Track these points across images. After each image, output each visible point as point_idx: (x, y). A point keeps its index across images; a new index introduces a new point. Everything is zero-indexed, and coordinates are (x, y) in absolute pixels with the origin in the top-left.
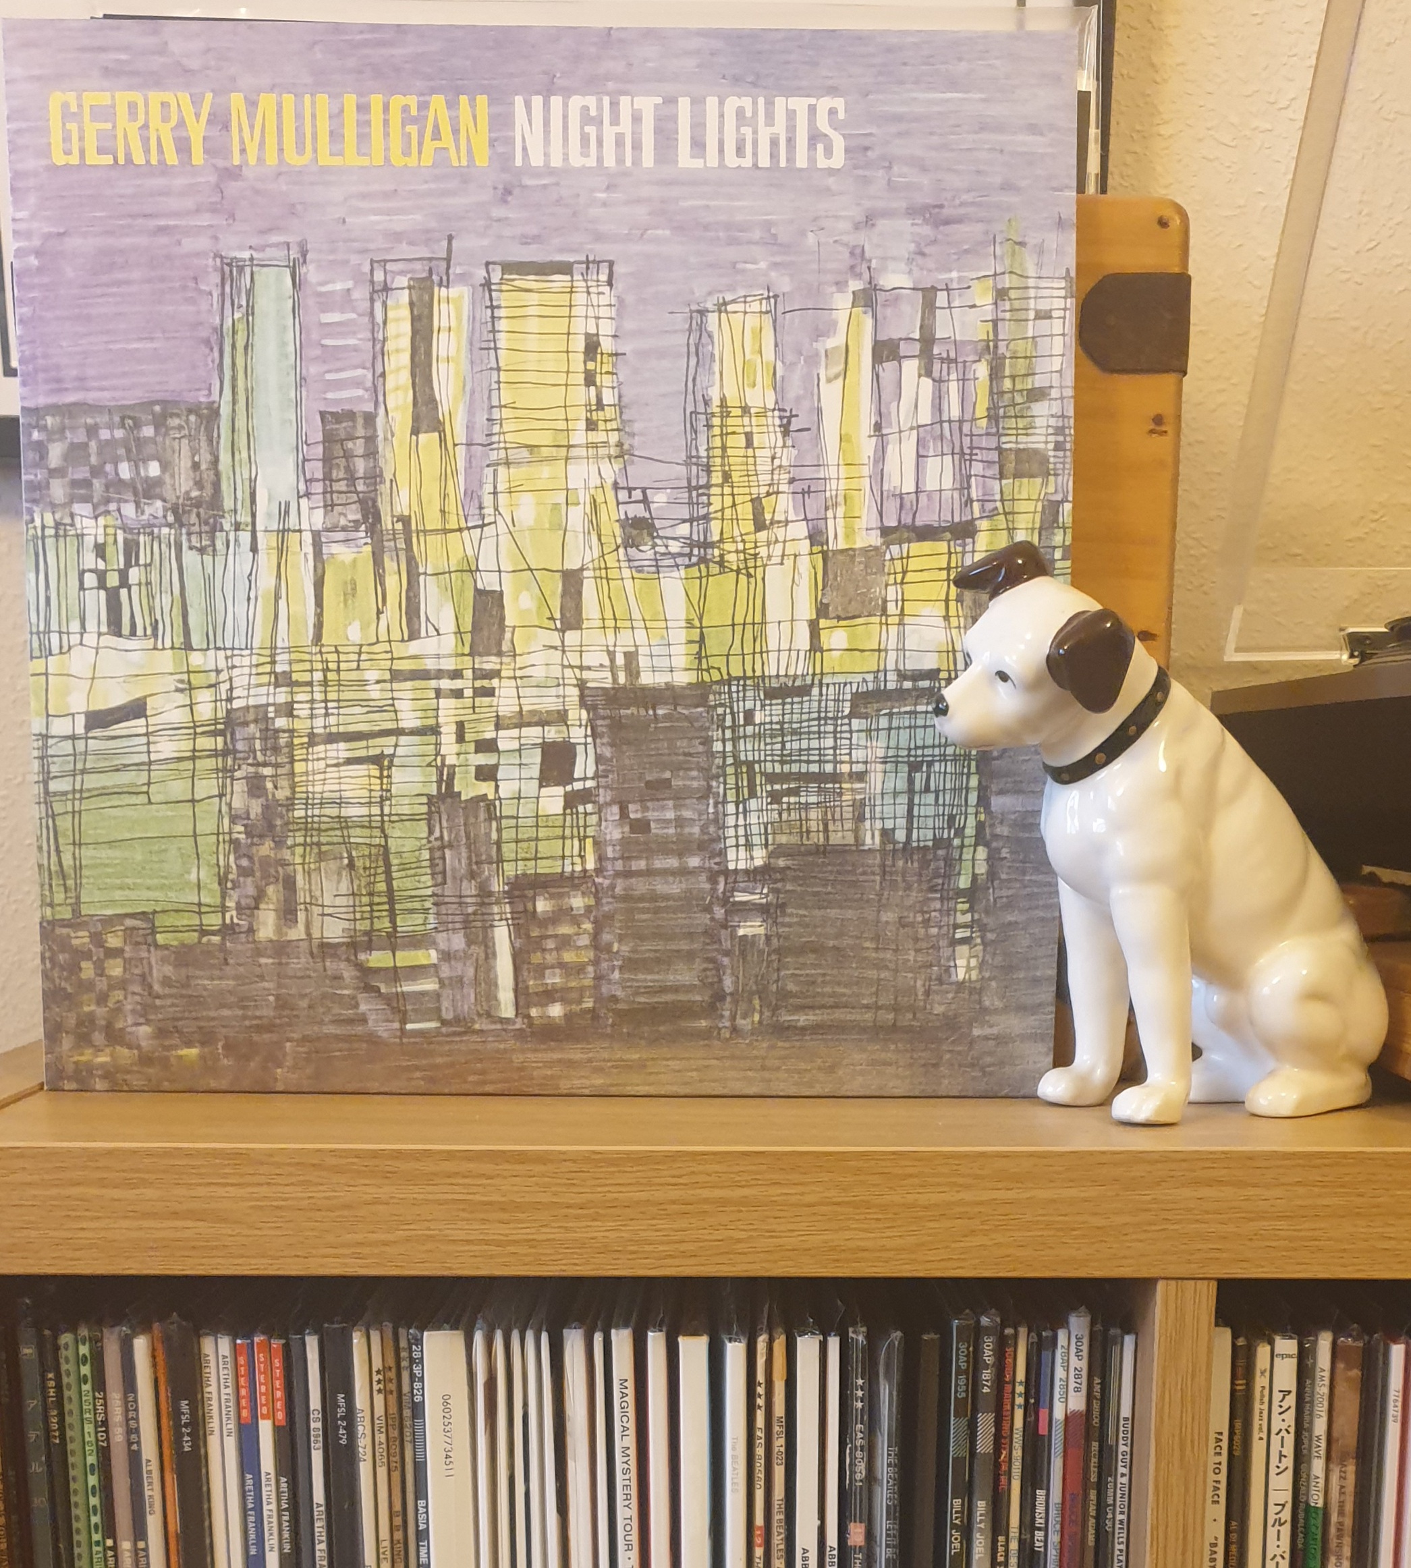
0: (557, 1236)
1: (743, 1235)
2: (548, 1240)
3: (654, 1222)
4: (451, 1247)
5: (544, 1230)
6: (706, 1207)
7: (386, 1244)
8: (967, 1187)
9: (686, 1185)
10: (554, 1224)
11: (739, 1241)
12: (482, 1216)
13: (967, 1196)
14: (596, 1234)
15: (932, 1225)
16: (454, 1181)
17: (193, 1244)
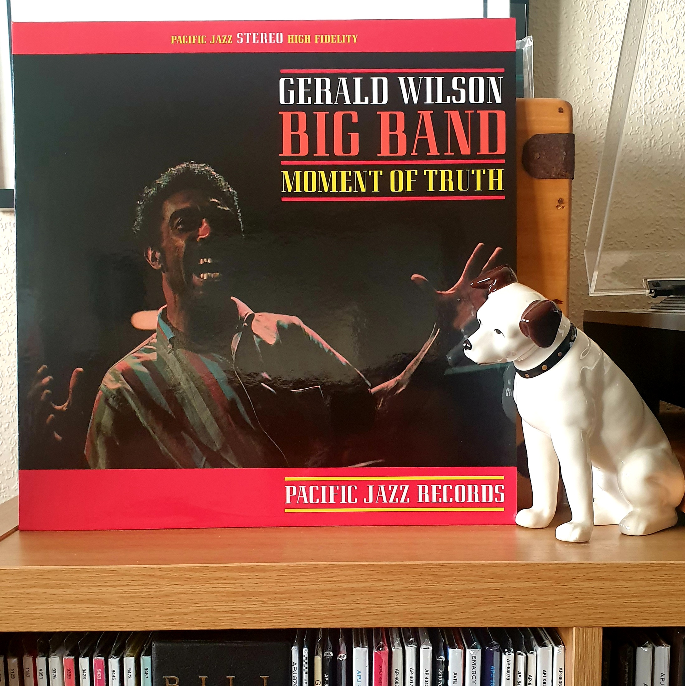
0: (271, 608)
1: (364, 606)
2: (266, 610)
3: (319, 600)
4: (218, 615)
5: (263, 605)
6: (345, 592)
7: (185, 614)
8: (477, 582)
9: (335, 581)
10: (268, 602)
11: (362, 609)
12: (234, 599)
13: (476, 586)
14: (290, 607)
15: (458, 601)
16: (220, 582)
17: (90, 615)
